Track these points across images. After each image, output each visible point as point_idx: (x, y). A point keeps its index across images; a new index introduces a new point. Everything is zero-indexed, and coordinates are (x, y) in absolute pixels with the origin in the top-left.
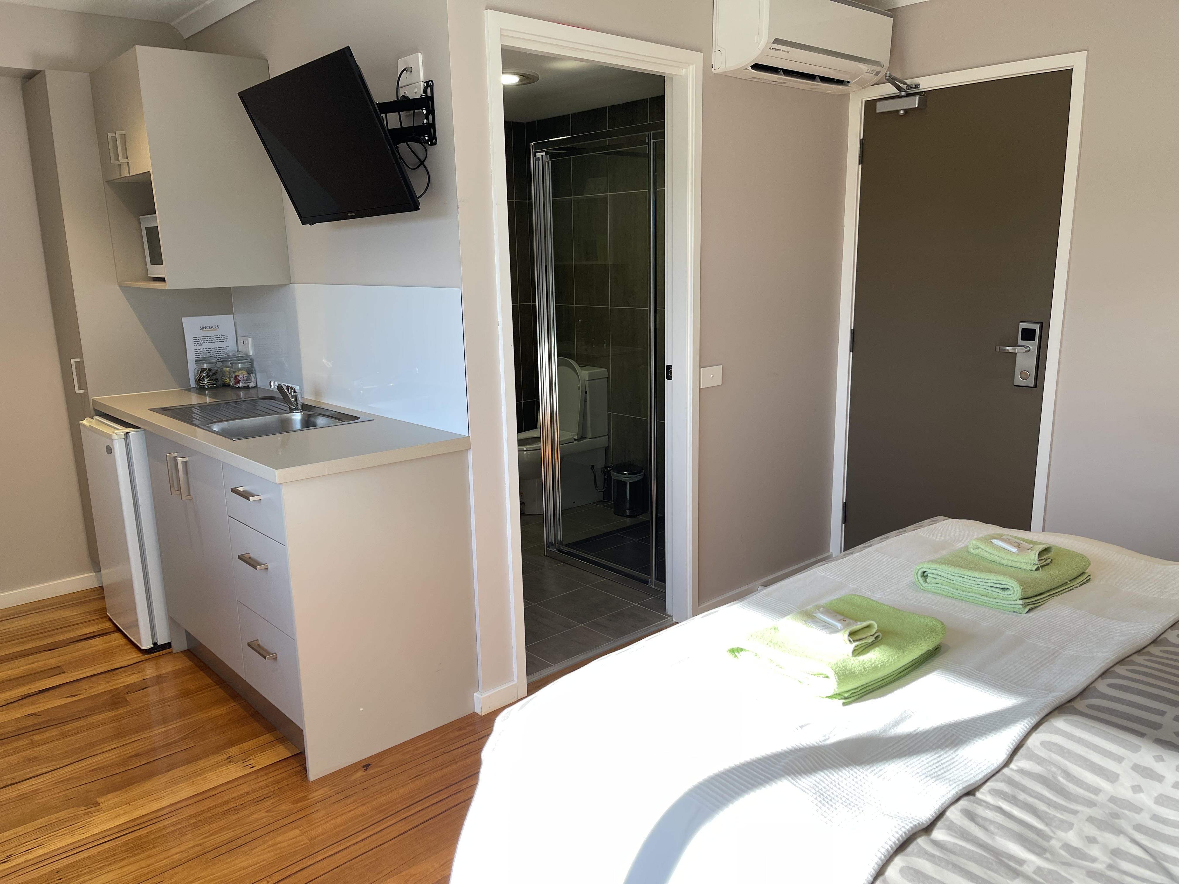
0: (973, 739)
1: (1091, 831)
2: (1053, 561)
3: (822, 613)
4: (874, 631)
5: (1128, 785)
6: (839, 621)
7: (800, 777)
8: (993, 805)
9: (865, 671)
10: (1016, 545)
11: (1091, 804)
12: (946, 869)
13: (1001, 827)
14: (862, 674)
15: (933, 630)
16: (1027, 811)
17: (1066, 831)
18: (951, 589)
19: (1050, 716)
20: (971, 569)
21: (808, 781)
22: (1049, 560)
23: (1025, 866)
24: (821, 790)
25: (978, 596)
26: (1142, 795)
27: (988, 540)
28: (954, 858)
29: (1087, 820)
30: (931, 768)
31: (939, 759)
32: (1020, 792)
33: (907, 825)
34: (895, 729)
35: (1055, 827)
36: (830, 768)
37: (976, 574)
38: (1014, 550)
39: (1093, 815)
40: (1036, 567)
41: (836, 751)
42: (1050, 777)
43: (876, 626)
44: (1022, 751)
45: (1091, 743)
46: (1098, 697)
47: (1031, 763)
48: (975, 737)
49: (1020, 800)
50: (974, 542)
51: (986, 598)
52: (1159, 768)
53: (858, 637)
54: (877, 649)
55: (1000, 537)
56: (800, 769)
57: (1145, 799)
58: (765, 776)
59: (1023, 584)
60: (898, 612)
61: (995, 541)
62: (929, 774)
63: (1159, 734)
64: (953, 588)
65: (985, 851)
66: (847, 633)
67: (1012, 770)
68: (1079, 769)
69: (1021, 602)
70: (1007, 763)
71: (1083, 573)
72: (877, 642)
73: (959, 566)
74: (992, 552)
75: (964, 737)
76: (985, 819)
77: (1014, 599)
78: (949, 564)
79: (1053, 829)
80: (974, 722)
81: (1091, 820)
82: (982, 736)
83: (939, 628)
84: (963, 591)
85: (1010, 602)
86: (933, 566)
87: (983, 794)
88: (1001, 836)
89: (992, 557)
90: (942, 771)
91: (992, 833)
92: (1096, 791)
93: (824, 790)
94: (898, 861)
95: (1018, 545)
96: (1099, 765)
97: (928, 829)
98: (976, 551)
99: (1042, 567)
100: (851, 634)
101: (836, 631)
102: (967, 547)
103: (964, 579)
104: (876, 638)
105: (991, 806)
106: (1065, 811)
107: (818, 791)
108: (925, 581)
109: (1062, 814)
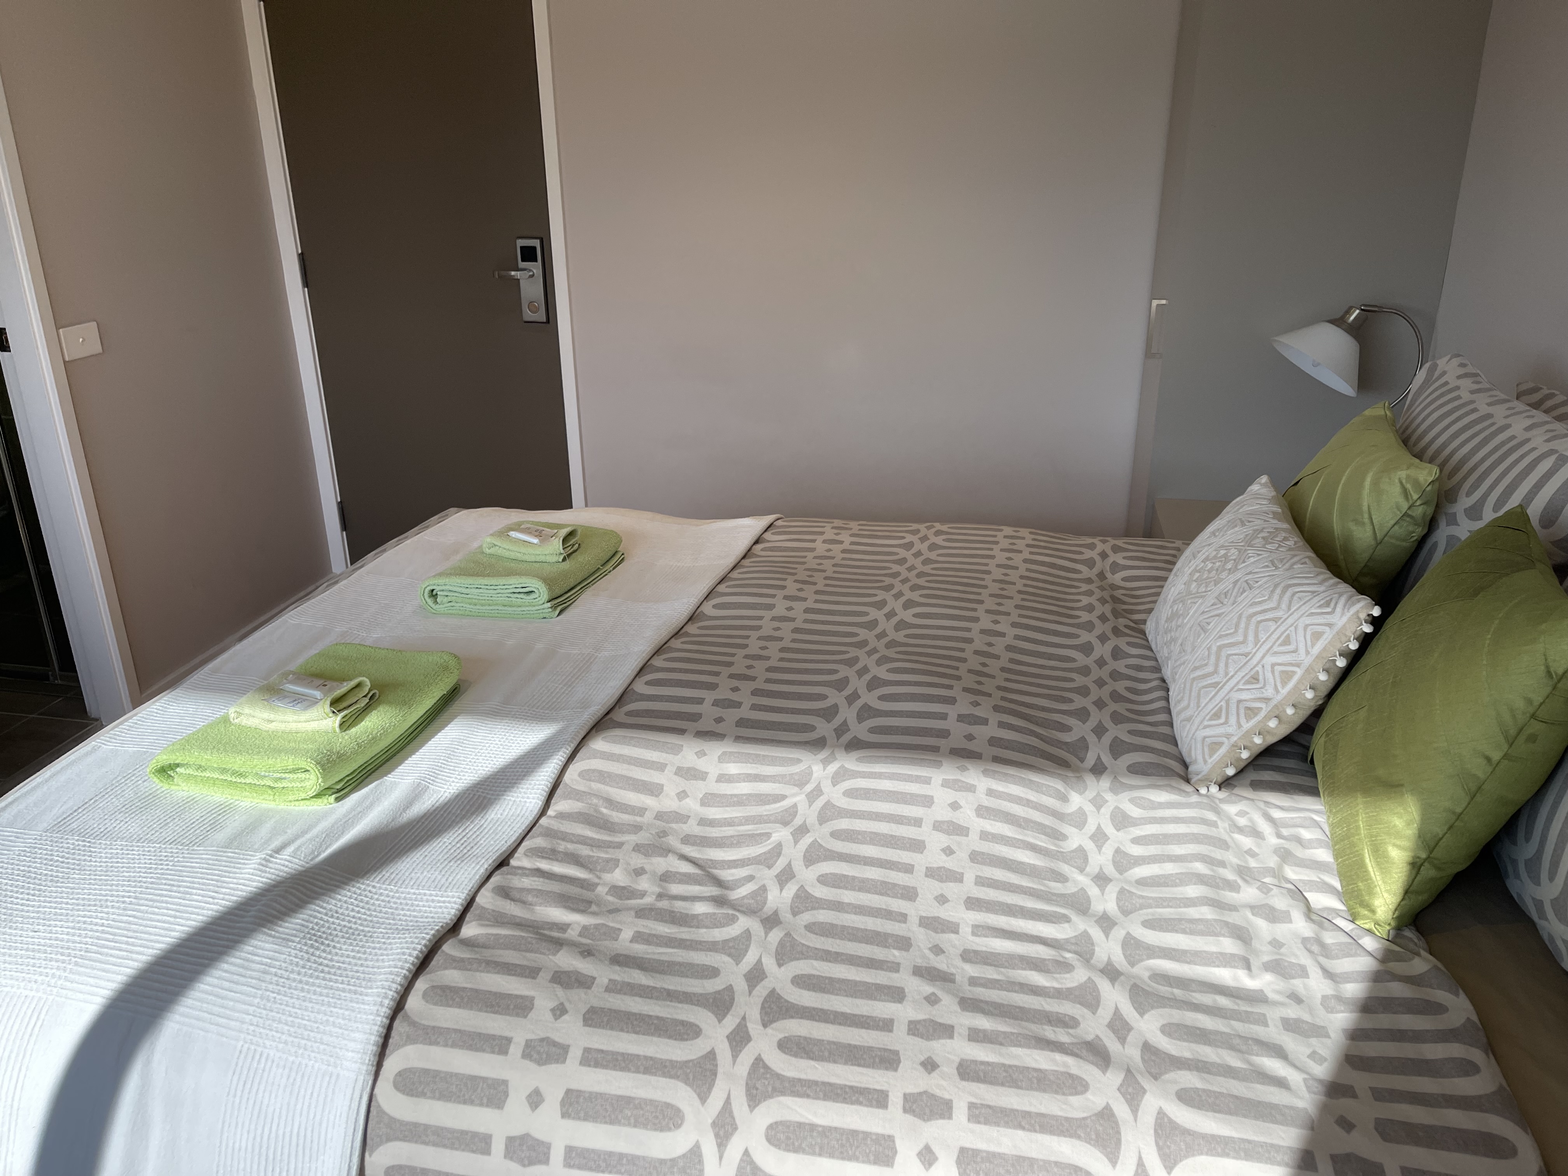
0: (503, 795)
1: (638, 860)
2: (582, 546)
3: (290, 682)
4: (367, 689)
5: (673, 794)
6: (317, 688)
7: (280, 922)
8: (529, 869)
9: (361, 747)
10: (537, 533)
11: (637, 828)
12: (477, 971)
13: (539, 893)
14: (356, 753)
15: (446, 668)
16: (569, 863)
17: (611, 871)
18: (468, 606)
19: (587, 737)
20: (488, 575)
21: (291, 925)
22: (576, 546)
23: (569, 931)
24: (313, 929)
25: (500, 608)
26: (687, 800)
27: (503, 533)
28: (487, 954)
29: (634, 850)
30: (455, 848)
31: (464, 834)
32: (559, 841)
33: (427, 934)
34: (407, 812)
35: (600, 871)
36: (323, 894)
37: (493, 581)
38: (535, 541)
39: (639, 842)
40: (562, 557)
41: (329, 869)
42: (592, 812)
43: (368, 683)
44: (559, 791)
45: (631, 758)
46: (637, 700)
47: (570, 801)
48: (505, 791)
49: (559, 852)
50: (488, 540)
51: (510, 609)
52: (702, 764)
53: (345, 704)
54: (374, 713)
55: (517, 527)
56: (278, 911)
57: (692, 805)
58: (228, 940)
59: (548, 581)
60: (399, 654)
61: (513, 534)
62: (452, 857)
63: (701, 725)
64: (470, 604)
65: (522, 930)
66: (328, 703)
67: (550, 817)
68: (622, 792)
69: (549, 605)
70: (543, 812)
71: (616, 552)
72: (373, 702)
73: (473, 575)
74: (511, 548)
75: (492, 795)
76: (522, 890)
77: (541, 602)
78: (460, 575)
79: (598, 873)
80: (503, 772)
81: (637, 848)
82: (513, 787)
83: (452, 663)
84: (482, 605)
85: (537, 608)
86: (441, 581)
87: (519, 859)
88: (541, 905)
89: (512, 555)
90: (468, 848)
91: (531, 904)
92: (641, 811)
93: (316, 928)
94: (421, 985)
95: (539, 534)
96: (642, 781)
97: (455, 927)
98: (492, 551)
99: (569, 555)
100: (334, 703)
101: (314, 702)
102: (481, 547)
103: (481, 591)
104: (371, 698)
105: (527, 872)
106: (609, 847)
107: (309, 933)
108: (436, 602)
109: (607, 853)
